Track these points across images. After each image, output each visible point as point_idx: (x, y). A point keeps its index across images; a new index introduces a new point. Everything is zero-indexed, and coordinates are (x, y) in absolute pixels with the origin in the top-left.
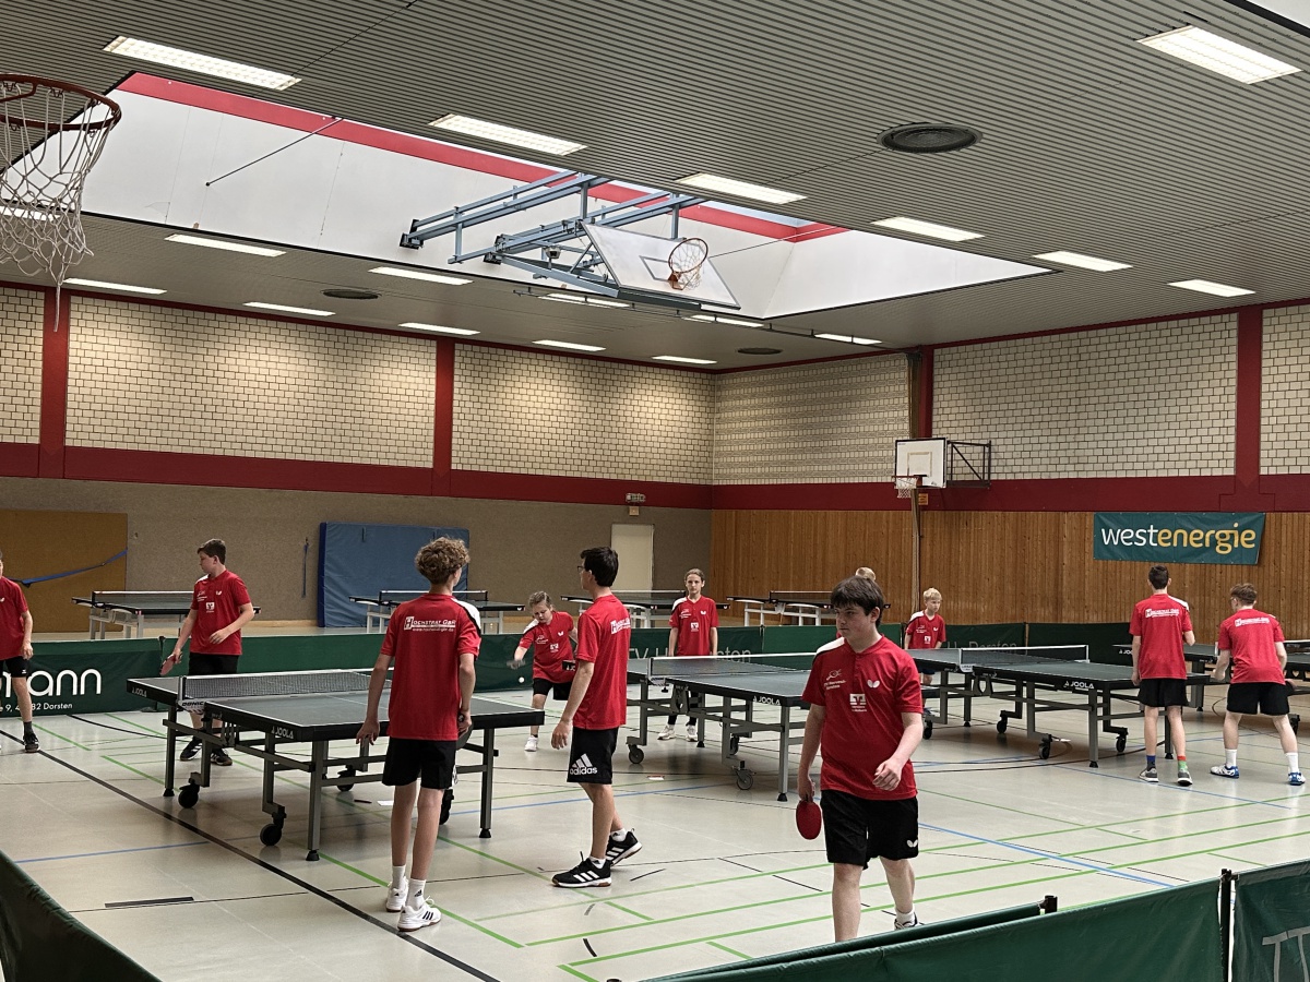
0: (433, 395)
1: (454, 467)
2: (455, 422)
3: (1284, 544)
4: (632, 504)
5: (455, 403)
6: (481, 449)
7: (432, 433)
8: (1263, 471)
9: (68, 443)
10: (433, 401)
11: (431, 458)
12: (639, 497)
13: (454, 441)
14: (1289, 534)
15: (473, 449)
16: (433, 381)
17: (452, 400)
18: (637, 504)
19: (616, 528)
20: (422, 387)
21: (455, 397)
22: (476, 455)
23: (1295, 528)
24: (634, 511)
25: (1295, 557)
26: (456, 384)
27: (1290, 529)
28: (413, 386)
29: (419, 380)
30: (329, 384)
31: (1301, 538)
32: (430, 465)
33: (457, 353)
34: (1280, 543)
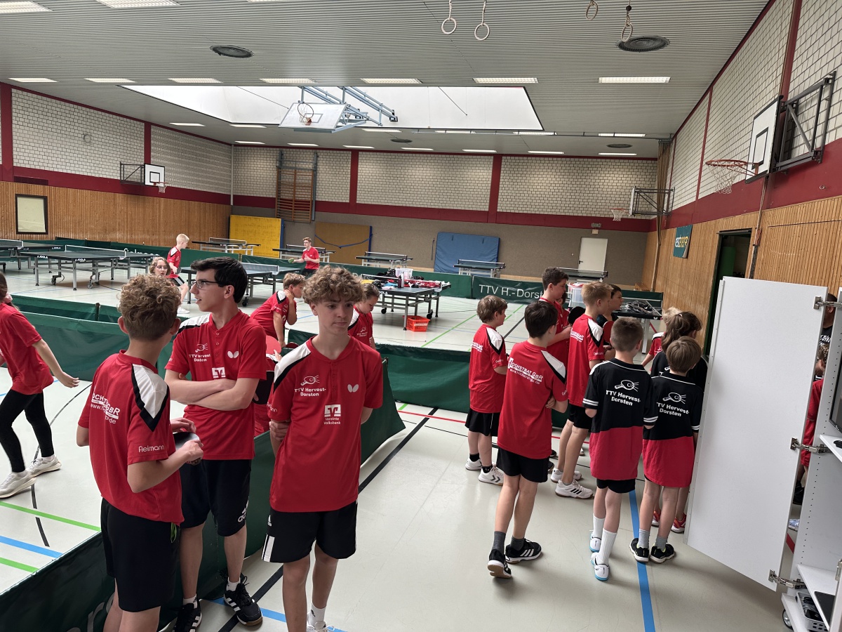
0: (490, 180)
1: (498, 210)
2: (500, 191)
4: (594, 228)
5: (501, 183)
6: (512, 203)
7: (489, 196)
9: (357, 202)
10: (490, 182)
11: (488, 207)
12: (598, 225)
13: (499, 199)
15: (508, 202)
16: (491, 174)
17: (499, 181)
18: (597, 228)
19: (584, 240)
20: (485, 177)
21: (501, 180)
22: (510, 205)
24: (595, 232)
26: (502, 174)
28: (482, 177)
29: (484, 174)
30: (446, 178)
32: (487, 210)
33: (503, 160)
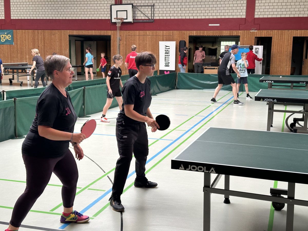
3: (18, 39)
8: (12, 18)
14: (19, 36)
23: (21, 34)
25: (21, 42)
27: (19, 34)
31: (22, 37)
34: (17, 38)
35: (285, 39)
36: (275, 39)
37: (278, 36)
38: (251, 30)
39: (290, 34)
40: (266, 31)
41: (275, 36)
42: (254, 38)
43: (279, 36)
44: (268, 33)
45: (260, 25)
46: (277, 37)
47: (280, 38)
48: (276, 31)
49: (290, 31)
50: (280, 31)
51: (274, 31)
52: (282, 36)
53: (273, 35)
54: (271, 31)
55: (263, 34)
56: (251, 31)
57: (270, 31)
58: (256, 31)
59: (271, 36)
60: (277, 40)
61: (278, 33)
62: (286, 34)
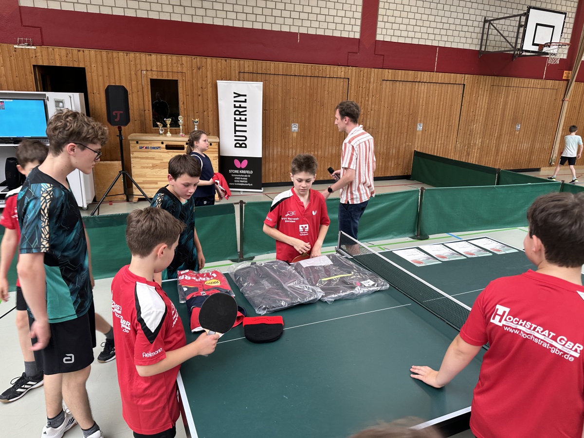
35: (122, 75)
36: (94, 74)
37: (102, 67)
38: (16, 44)
39: (132, 63)
40: (63, 51)
41: (93, 66)
42: (29, 69)
43: (105, 65)
44: (70, 55)
45: (41, 30)
46: (100, 68)
47: (109, 73)
48: (93, 52)
49: (132, 55)
50: (104, 53)
51: (87, 51)
52: (111, 67)
53: (88, 64)
54: (79, 51)
55: (57, 57)
56: (16, 46)
57: (75, 50)
58: (33, 47)
59: (82, 66)
60: (101, 78)
61: (99, 57)
62: (123, 62)
